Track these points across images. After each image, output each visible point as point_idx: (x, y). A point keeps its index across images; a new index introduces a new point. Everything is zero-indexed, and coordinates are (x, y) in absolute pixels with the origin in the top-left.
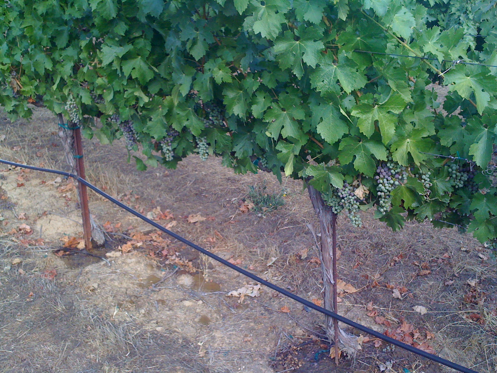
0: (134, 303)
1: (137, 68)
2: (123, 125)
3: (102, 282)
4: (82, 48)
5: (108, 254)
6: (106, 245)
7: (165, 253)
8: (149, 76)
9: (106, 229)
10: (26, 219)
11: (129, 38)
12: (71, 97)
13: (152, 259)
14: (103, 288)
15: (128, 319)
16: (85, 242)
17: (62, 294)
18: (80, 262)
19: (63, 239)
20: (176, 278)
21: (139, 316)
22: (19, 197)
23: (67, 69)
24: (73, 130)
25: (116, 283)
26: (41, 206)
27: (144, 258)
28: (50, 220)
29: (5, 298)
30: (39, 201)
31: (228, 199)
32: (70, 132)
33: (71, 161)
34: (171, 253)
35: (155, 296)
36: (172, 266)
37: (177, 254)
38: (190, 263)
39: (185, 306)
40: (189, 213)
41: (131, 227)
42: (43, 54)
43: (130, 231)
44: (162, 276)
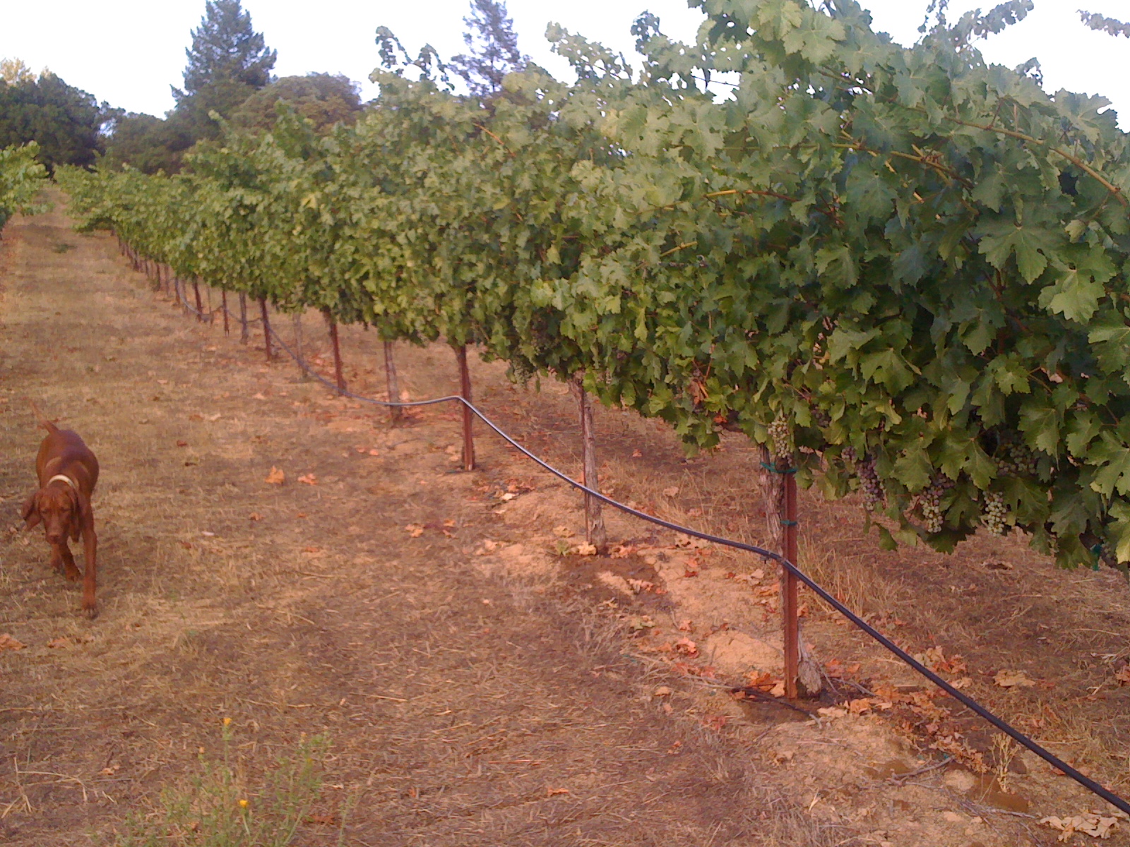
0: (850, 795)
1: (885, 367)
2: (861, 466)
3: (802, 753)
4: (804, 334)
5: (822, 711)
6: (823, 697)
7: (931, 728)
8: (906, 381)
9: (830, 672)
10: (692, 632)
11: (876, 319)
12: (781, 414)
13: (904, 734)
14: (802, 762)
15: (834, 819)
16: (786, 684)
17: (728, 754)
18: (770, 714)
19: (749, 675)
20: (943, 774)
21: (855, 818)
22: (685, 593)
23: (778, 368)
24: (784, 474)
25: (826, 759)
26: (720, 614)
27: (888, 729)
28: (732, 639)
29: (634, 743)
30: (718, 605)
31: (1094, 655)
32: (777, 478)
33: (774, 530)
34: (945, 733)
35: (893, 793)
36: (939, 754)
37: (957, 735)
38: (979, 756)
39: (944, 820)
40: (1002, 668)
41: (878, 675)
42: (744, 343)
43: (873, 682)
44: (916, 766)
